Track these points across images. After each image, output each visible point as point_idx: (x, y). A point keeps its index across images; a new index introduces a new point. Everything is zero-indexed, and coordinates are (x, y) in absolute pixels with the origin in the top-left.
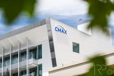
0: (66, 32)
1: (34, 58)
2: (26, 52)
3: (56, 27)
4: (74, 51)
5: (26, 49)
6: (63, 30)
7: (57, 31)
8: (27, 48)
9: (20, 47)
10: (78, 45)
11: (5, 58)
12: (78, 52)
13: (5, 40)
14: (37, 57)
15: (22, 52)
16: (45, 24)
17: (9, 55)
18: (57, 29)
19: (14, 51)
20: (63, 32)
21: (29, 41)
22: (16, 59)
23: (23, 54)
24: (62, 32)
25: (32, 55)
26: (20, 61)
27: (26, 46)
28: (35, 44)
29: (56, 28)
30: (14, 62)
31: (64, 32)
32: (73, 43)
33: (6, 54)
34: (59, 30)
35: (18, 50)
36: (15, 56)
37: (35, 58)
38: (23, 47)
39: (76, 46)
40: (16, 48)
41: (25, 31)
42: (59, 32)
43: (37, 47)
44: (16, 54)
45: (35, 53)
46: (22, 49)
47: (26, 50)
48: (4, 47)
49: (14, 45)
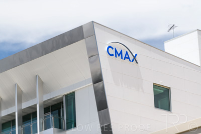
0: (135, 57)
1: (55, 127)
2: (35, 113)
3: (109, 47)
4: (156, 106)
5: (36, 105)
6: (127, 53)
7: (112, 55)
8: (37, 102)
9: (20, 101)
10: (167, 91)
12: (168, 108)
14: (64, 124)
15: (25, 114)
16: (83, 38)
19: (4, 113)
20: (129, 58)
21: (42, 83)
24: (125, 57)
25: (52, 119)
27: (35, 96)
28: (58, 93)
29: (110, 49)
32: (155, 86)
34: (118, 54)
35: (15, 110)
37: (59, 126)
38: (27, 100)
39: (162, 93)
41: (32, 59)
42: (119, 58)
43: (62, 98)
44: (10, 119)
45: (59, 115)
46: (25, 105)
47: (34, 107)
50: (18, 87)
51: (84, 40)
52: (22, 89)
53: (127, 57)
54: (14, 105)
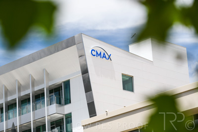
0: (109, 56)
1: (57, 103)
2: (43, 94)
4: (124, 89)
5: (44, 88)
6: (104, 54)
7: (95, 55)
8: (45, 86)
9: (33, 86)
10: (131, 79)
11: (8, 106)
12: (132, 90)
13: (7, 74)
14: (63, 101)
15: (36, 94)
16: (75, 44)
17: (15, 100)
18: (94, 53)
19: (23, 94)
20: (105, 57)
21: (48, 74)
22: (27, 106)
23: (39, 96)
24: (103, 57)
25: (54, 98)
26: (35, 109)
27: (44, 83)
28: (59, 80)
29: (93, 51)
30: (25, 111)
31: (107, 57)
32: (123, 75)
33: (10, 99)
34: (99, 54)
35: (30, 91)
36: (25, 101)
37: (59, 102)
38: (38, 85)
39: (128, 80)
40: (26, 87)
41: (41, 58)
42: (99, 57)
43: (61, 84)
44: (27, 97)
45: (60, 95)
46: (37, 89)
47: (43, 90)
48: (5, 87)
49: (22, 83)
50: (32, 77)
52: (35, 78)
53: (104, 57)
54: (29, 88)
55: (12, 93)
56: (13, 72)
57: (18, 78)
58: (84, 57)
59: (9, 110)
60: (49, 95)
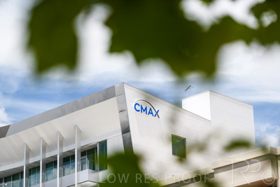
0: (157, 113)
1: (90, 168)
2: (73, 157)
3: (136, 104)
4: (174, 153)
5: (74, 149)
7: (139, 111)
8: (75, 147)
9: (61, 145)
10: (183, 141)
11: (30, 170)
13: (30, 130)
14: (97, 167)
15: (65, 157)
16: (114, 96)
17: (38, 162)
18: (138, 108)
19: (48, 155)
20: (152, 113)
21: (80, 132)
22: (54, 170)
23: (68, 159)
24: (149, 113)
25: (87, 161)
26: (62, 174)
27: (74, 142)
28: (93, 140)
30: (50, 177)
31: (154, 113)
32: (173, 137)
33: (32, 161)
34: (143, 110)
35: (57, 153)
36: (50, 164)
37: (93, 168)
38: (67, 145)
39: (179, 143)
40: (53, 147)
41: (73, 111)
42: (144, 113)
43: (96, 145)
44: (53, 160)
45: (94, 159)
46: (65, 149)
47: (73, 151)
48: (27, 146)
49: (48, 142)
50: (60, 134)
51: (115, 98)
52: (64, 136)
54: (57, 148)
55: (36, 153)
56: (38, 128)
57: (43, 135)
58: (125, 113)
59: (30, 174)
60: (80, 158)
